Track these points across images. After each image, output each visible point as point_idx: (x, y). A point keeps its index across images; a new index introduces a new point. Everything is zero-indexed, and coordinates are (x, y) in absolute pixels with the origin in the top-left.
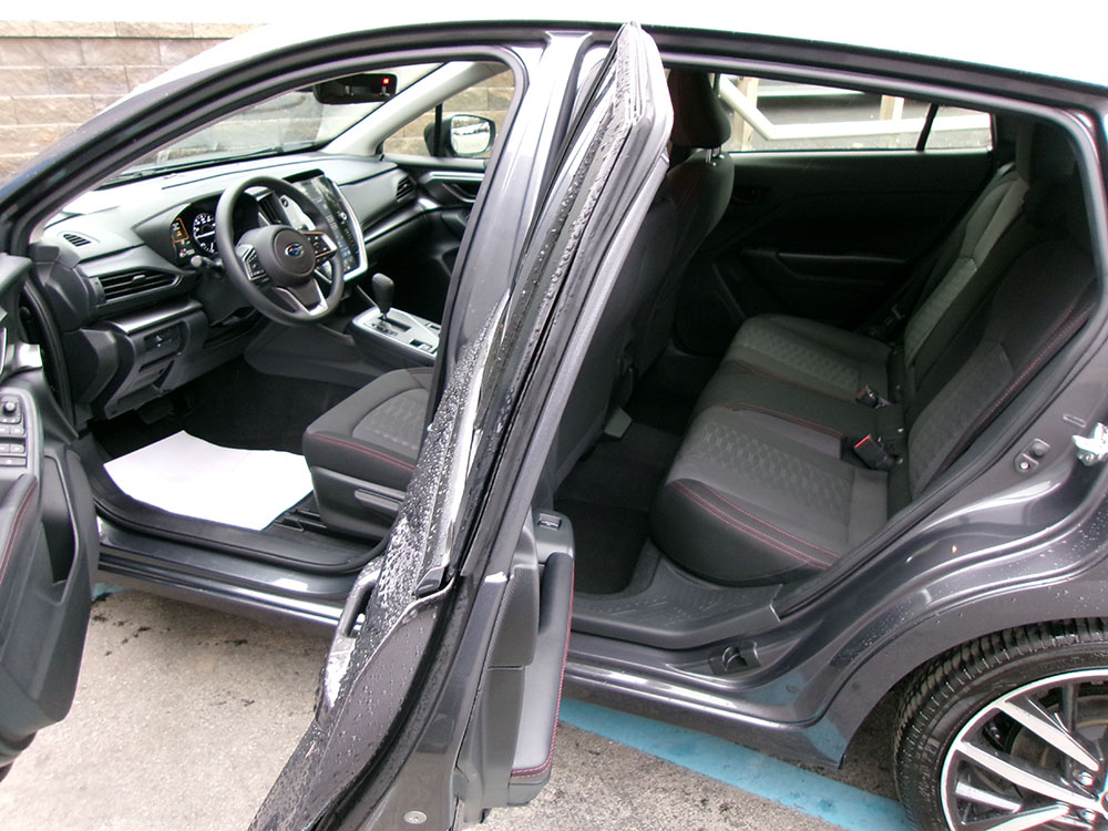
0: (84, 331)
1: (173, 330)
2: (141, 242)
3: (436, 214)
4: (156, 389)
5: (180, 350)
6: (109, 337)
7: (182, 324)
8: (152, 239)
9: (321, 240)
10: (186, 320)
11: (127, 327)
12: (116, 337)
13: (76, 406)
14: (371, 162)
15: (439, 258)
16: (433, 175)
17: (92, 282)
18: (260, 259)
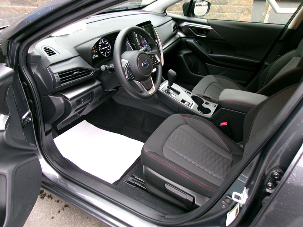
0: (50, 96)
1: (88, 95)
2: (78, 54)
3: (184, 39)
4: (78, 115)
5: (90, 102)
6: (61, 99)
7: (93, 92)
8: (82, 53)
9: (155, 57)
10: (94, 90)
11: (69, 96)
12: (64, 100)
13: (45, 125)
14: (162, 16)
15: (182, 56)
16: (185, 24)
17: (55, 76)
18: (131, 68)
